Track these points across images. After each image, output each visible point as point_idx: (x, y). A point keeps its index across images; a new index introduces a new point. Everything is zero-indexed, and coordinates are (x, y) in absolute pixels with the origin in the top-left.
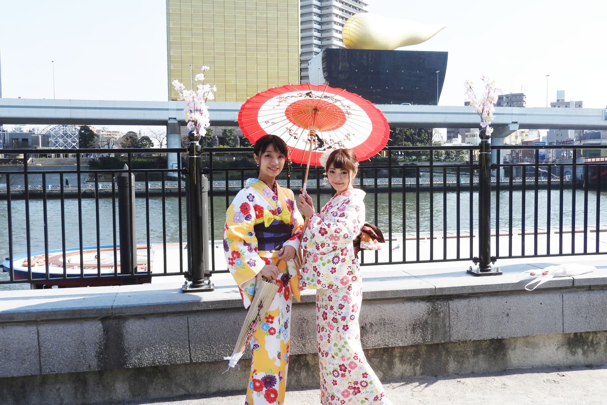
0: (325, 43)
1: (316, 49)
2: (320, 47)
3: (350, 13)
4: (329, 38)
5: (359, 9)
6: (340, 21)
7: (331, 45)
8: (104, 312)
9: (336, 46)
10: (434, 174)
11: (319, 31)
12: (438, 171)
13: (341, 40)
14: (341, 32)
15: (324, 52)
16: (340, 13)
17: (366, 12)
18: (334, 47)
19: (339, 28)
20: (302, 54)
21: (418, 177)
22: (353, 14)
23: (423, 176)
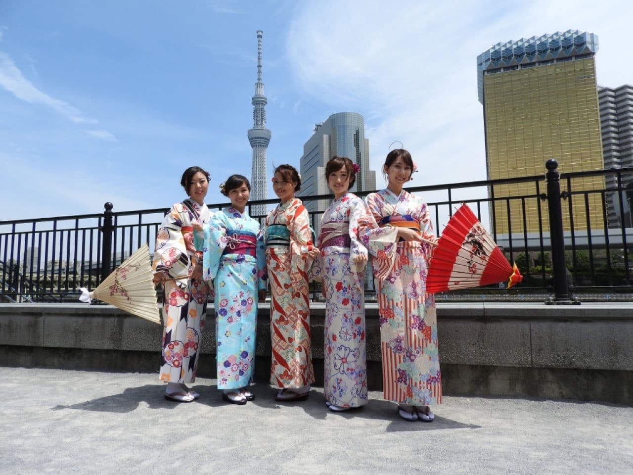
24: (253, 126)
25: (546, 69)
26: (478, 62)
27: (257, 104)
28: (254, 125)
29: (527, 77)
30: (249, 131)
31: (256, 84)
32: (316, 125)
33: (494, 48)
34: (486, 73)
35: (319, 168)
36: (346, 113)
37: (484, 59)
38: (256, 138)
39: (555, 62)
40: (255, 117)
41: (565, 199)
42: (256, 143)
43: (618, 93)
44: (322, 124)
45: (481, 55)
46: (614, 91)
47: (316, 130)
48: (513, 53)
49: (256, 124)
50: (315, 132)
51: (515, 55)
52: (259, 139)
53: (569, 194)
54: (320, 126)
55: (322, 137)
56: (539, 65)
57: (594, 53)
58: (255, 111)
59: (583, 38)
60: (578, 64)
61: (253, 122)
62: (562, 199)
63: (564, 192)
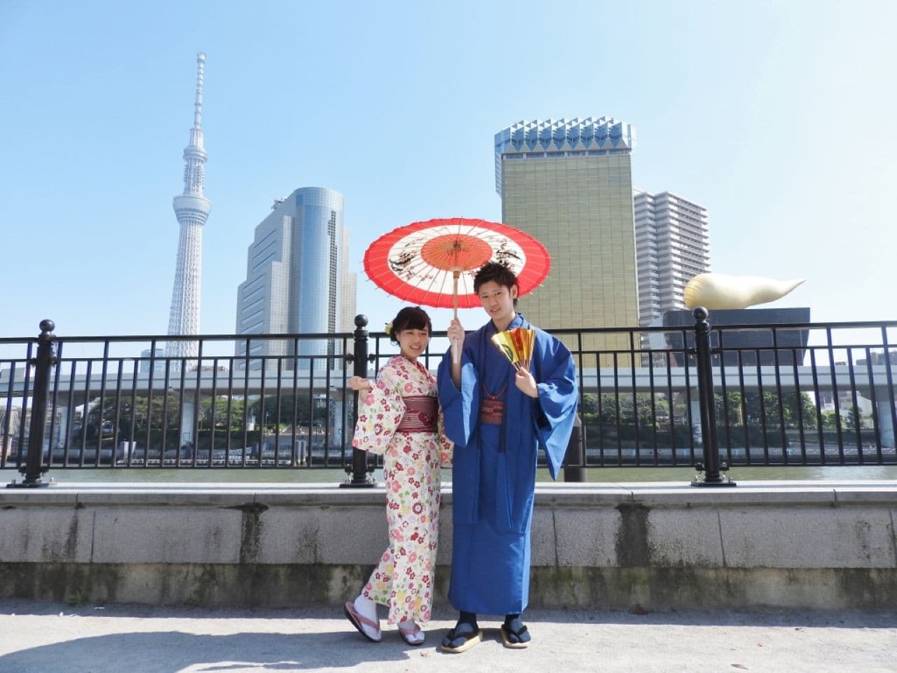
0: (665, 306)
1: (655, 313)
2: (659, 310)
3: (691, 275)
4: (670, 301)
5: (701, 271)
6: (680, 283)
7: (672, 308)
8: (624, 498)
9: (677, 308)
10: (806, 444)
11: (657, 295)
12: (812, 441)
13: (683, 303)
14: (682, 295)
15: (665, 314)
16: (680, 275)
17: (708, 272)
18: (674, 310)
19: (680, 290)
20: (642, 318)
21: (785, 446)
22: (694, 275)
23: (793, 446)
24: (183, 191)
25: (577, 163)
26: (496, 142)
27: (191, 159)
28: (185, 190)
29: (554, 168)
30: (176, 199)
31: (191, 130)
32: (275, 201)
33: (515, 126)
34: (505, 157)
35: (275, 263)
36: (319, 188)
37: (503, 139)
38: (186, 209)
39: (587, 154)
40: (187, 178)
41: (372, 362)
42: (187, 217)
43: (658, 201)
44: (283, 200)
45: (499, 134)
46: (654, 198)
47: (275, 207)
48: (539, 136)
49: (187, 189)
50: (273, 210)
51: (540, 139)
52: (191, 212)
53: (376, 357)
54: (280, 202)
55: (282, 219)
56: (569, 155)
57: (630, 149)
58: (188, 169)
59: (618, 129)
60: (613, 159)
61: (183, 185)
62: (369, 362)
63: (371, 355)
